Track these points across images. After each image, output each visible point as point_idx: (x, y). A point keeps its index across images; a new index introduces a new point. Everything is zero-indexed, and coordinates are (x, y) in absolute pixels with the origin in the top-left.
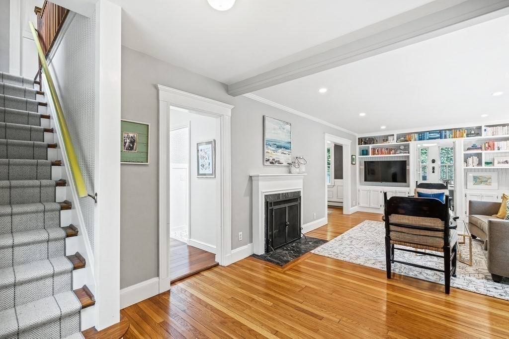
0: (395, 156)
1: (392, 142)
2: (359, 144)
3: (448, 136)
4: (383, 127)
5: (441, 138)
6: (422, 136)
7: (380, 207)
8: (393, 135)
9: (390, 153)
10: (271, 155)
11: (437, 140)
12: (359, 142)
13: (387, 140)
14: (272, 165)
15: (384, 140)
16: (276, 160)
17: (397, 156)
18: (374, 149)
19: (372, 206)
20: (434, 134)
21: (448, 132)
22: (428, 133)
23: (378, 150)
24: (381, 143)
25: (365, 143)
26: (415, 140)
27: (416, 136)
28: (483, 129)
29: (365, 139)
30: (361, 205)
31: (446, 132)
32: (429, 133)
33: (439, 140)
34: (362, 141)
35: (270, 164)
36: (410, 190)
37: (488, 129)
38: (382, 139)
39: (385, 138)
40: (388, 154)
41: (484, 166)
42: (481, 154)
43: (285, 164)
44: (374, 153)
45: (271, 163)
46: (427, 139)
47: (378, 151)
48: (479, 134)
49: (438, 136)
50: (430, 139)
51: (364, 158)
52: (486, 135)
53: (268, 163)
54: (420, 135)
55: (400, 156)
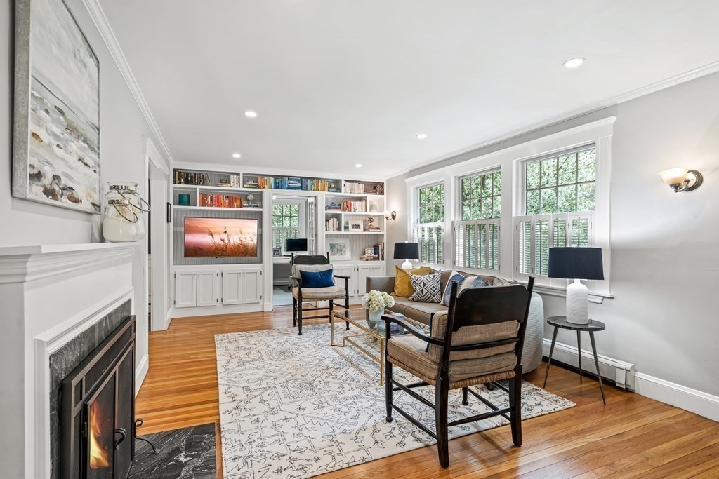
0: (240, 212)
1: (236, 186)
2: (175, 182)
3: (309, 188)
4: (237, 156)
5: (302, 188)
6: (279, 182)
7: (215, 303)
8: (238, 174)
9: (232, 206)
10: (48, 157)
11: (297, 191)
12: (174, 177)
13: (228, 181)
14: (50, 201)
15: (221, 181)
16: (64, 181)
17: (244, 212)
18: (204, 196)
19: (202, 302)
20: (295, 182)
21: (309, 180)
22: (287, 178)
23: (211, 198)
24: (217, 185)
25: (187, 182)
26: (271, 188)
27: (272, 180)
28: (343, 183)
29: (188, 174)
30: (179, 304)
31: (307, 182)
32: (289, 179)
33: (300, 191)
34: (180, 176)
35: (44, 198)
36: (263, 268)
37: (347, 184)
38: (218, 179)
39: (225, 178)
40: (229, 206)
41: (343, 232)
42: (341, 214)
43: (86, 206)
44: (204, 203)
45: (49, 192)
46: (287, 188)
47: (211, 200)
48: (339, 190)
49: (299, 185)
50: (289, 188)
51: (186, 210)
52: (346, 192)
53: (36, 191)
54: (277, 181)
55: (248, 212)
